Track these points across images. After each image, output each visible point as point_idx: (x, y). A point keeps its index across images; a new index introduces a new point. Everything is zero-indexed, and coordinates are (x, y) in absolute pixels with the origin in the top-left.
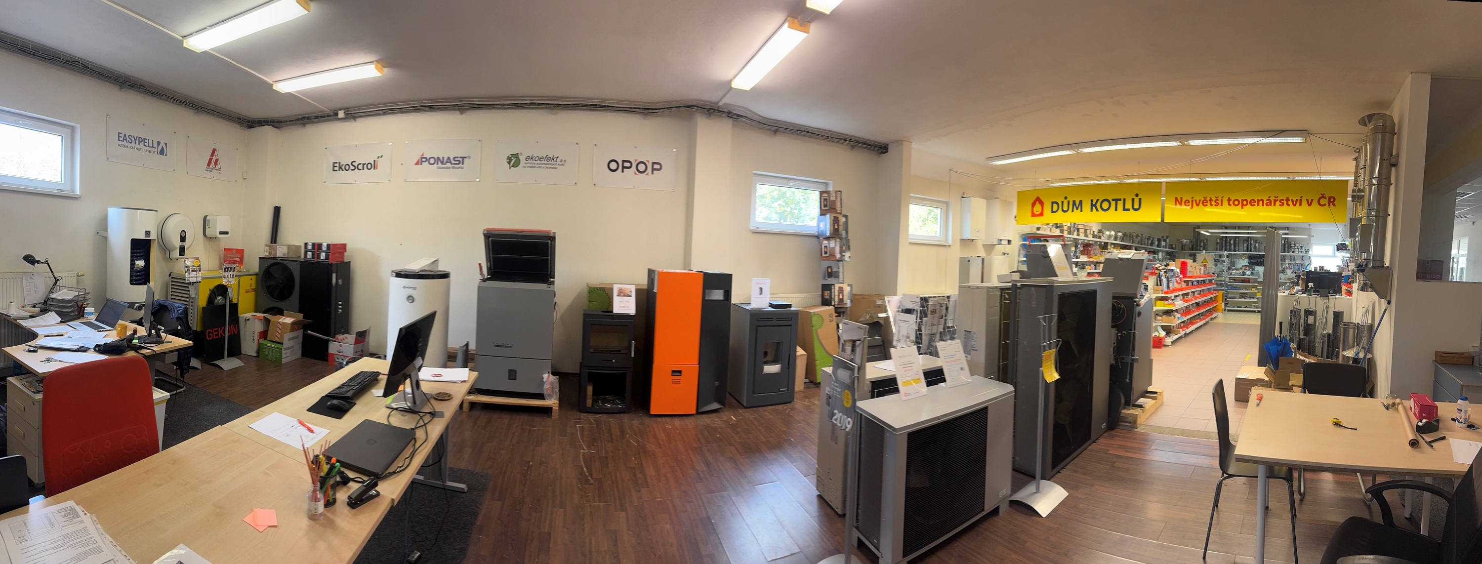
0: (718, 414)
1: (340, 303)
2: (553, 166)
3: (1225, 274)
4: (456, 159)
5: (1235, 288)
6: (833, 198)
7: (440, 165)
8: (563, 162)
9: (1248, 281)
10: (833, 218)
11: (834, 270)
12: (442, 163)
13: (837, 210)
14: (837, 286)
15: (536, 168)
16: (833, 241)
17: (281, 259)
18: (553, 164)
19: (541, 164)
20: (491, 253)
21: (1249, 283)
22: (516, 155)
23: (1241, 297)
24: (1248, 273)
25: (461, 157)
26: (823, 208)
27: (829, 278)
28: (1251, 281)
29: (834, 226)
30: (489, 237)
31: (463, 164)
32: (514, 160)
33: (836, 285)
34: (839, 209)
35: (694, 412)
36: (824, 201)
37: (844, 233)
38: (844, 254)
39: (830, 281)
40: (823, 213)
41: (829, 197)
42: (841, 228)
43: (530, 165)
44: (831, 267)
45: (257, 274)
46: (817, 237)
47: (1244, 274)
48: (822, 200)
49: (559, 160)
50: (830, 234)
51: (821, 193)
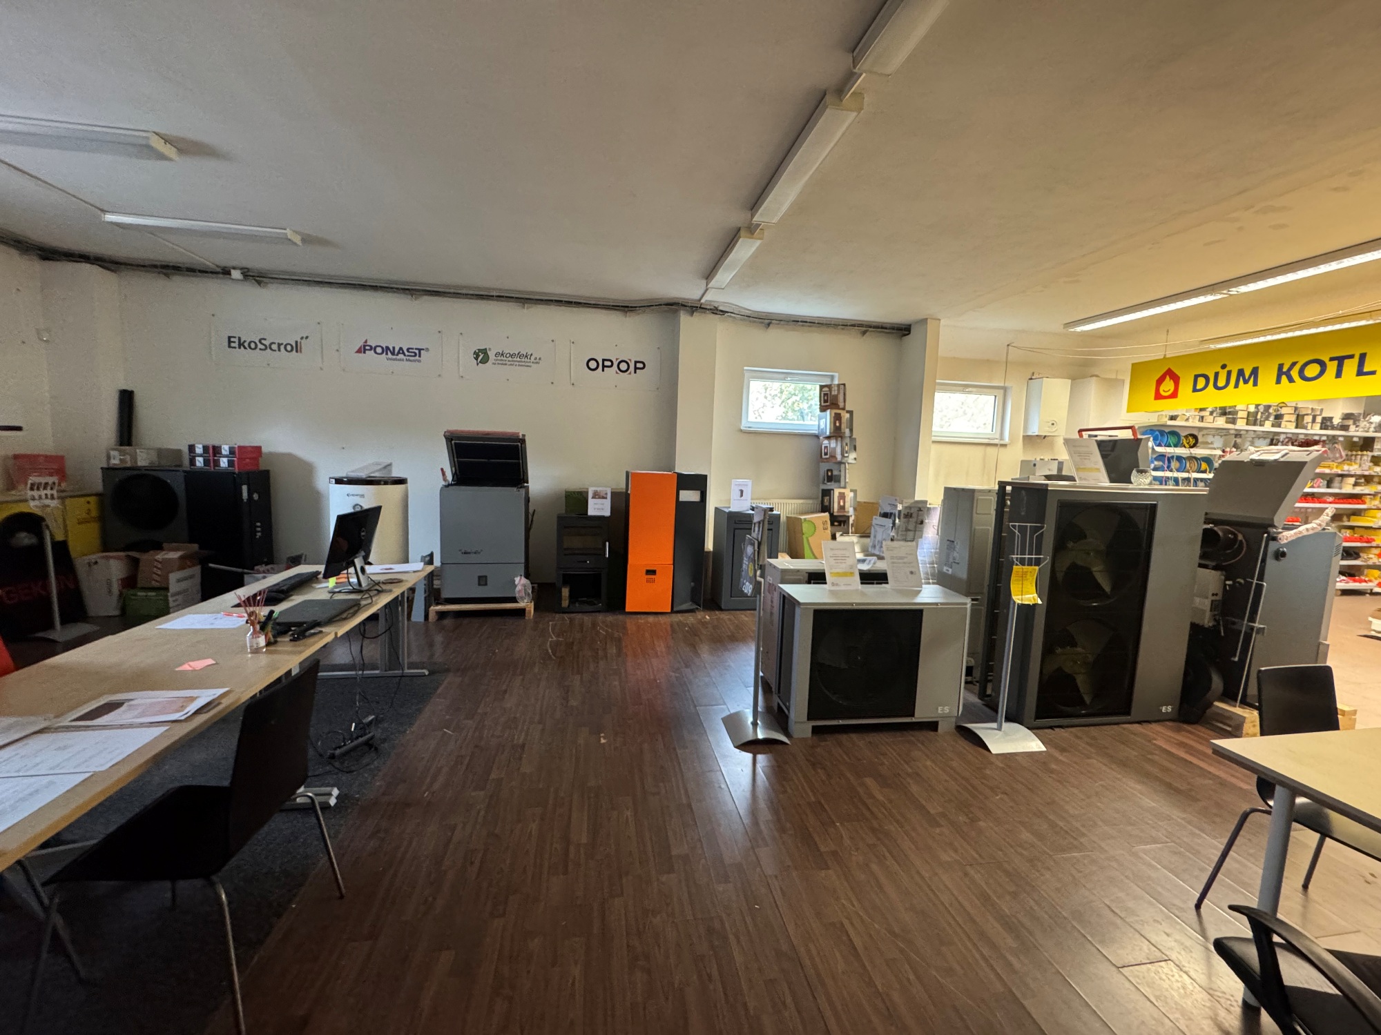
0: (693, 614)
1: (259, 524)
2: (527, 364)
4: (410, 350)
6: (834, 392)
7: (390, 355)
8: (538, 361)
10: (833, 415)
11: (835, 473)
12: (393, 353)
13: (839, 406)
14: (837, 492)
15: (507, 366)
16: (834, 441)
17: (146, 469)
18: (527, 362)
19: (513, 361)
20: (455, 456)
22: (484, 351)
25: (416, 349)
26: (823, 404)
27: (828, 481)
29: (835, 423)
30: (452, 440)
31: (420, 356)
32: (482, 356)
33: (835, 490)
34: (841, 405)
35: (669, 611)
36: (824, 397)
37: (847, 432)
38: (846, 455)
39: (829, 486)
40: (823, 409)
41: (830, 391)
42: (843, 426)
43: (501, 362)
44: (831, 471)
45: (97, 495)
46: (817, 436)
48: (822, 395)
49: (533, 358)
50: (830, 433)
51: (822, 387)
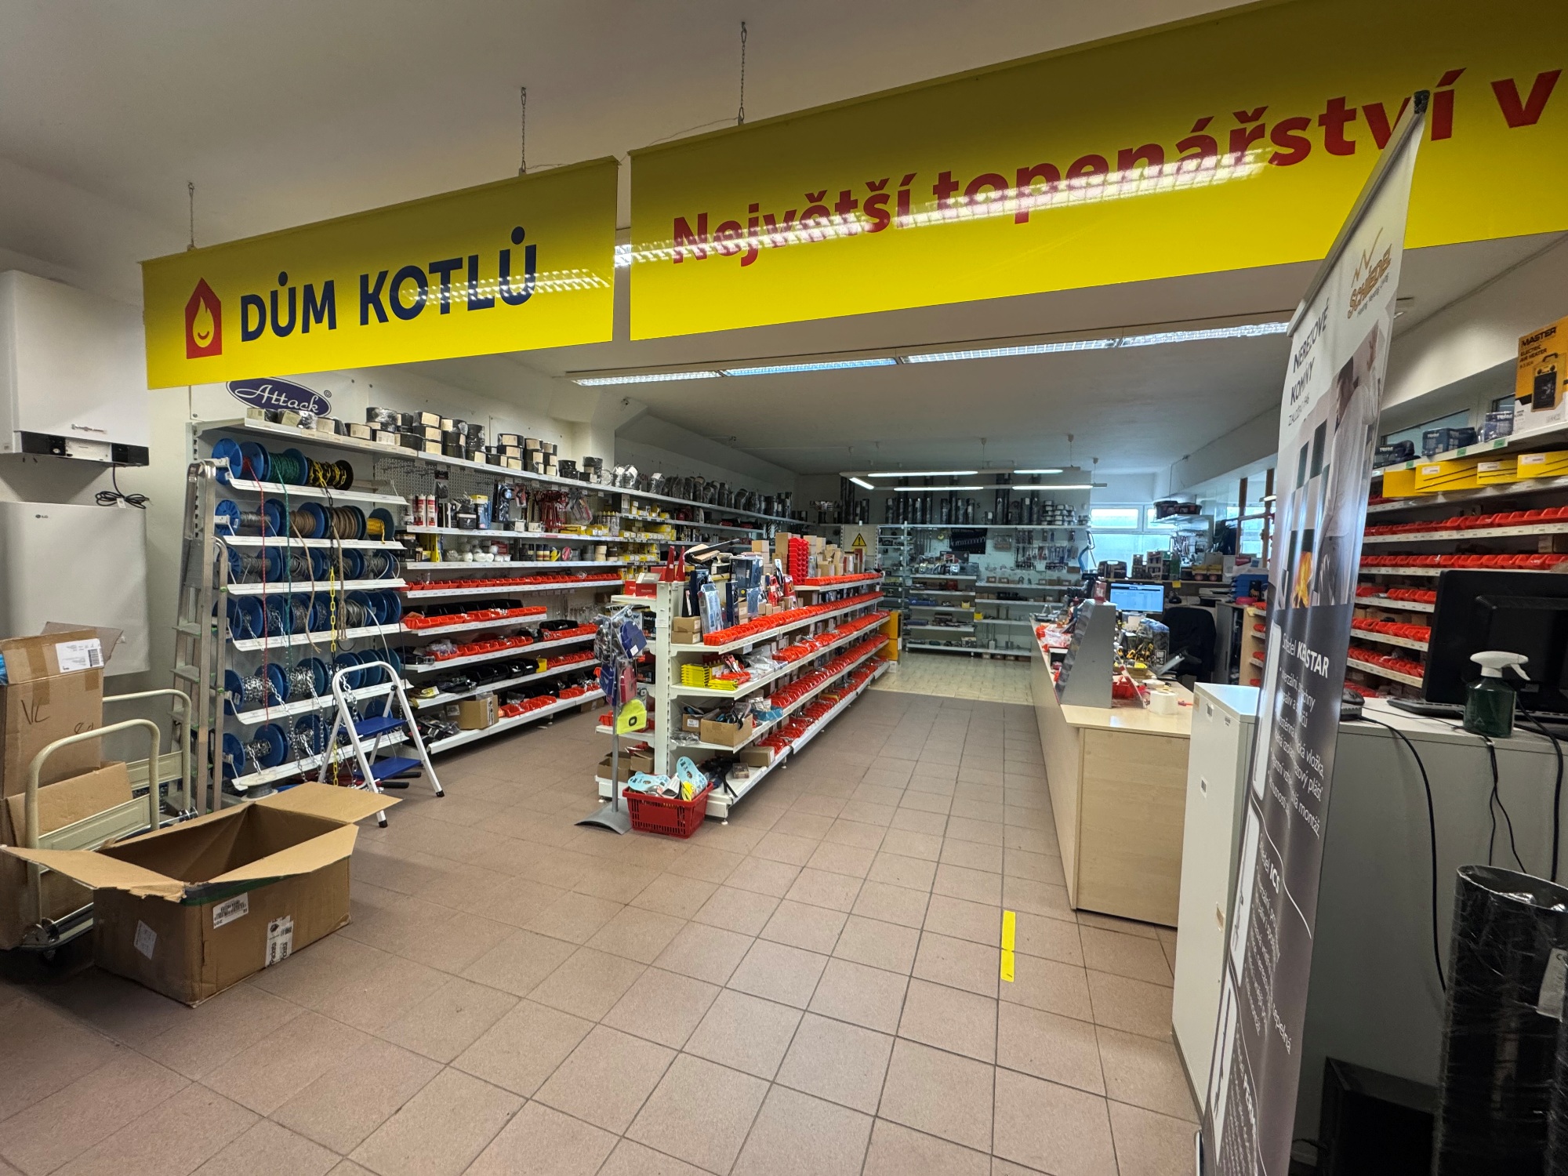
3: (903, 571)
5: (924, 601)
9: (953, 585)
21: (957, 590)
23: (939, 622)
24: (955, 568)
28: (960, 587)
47: (945, 570)
